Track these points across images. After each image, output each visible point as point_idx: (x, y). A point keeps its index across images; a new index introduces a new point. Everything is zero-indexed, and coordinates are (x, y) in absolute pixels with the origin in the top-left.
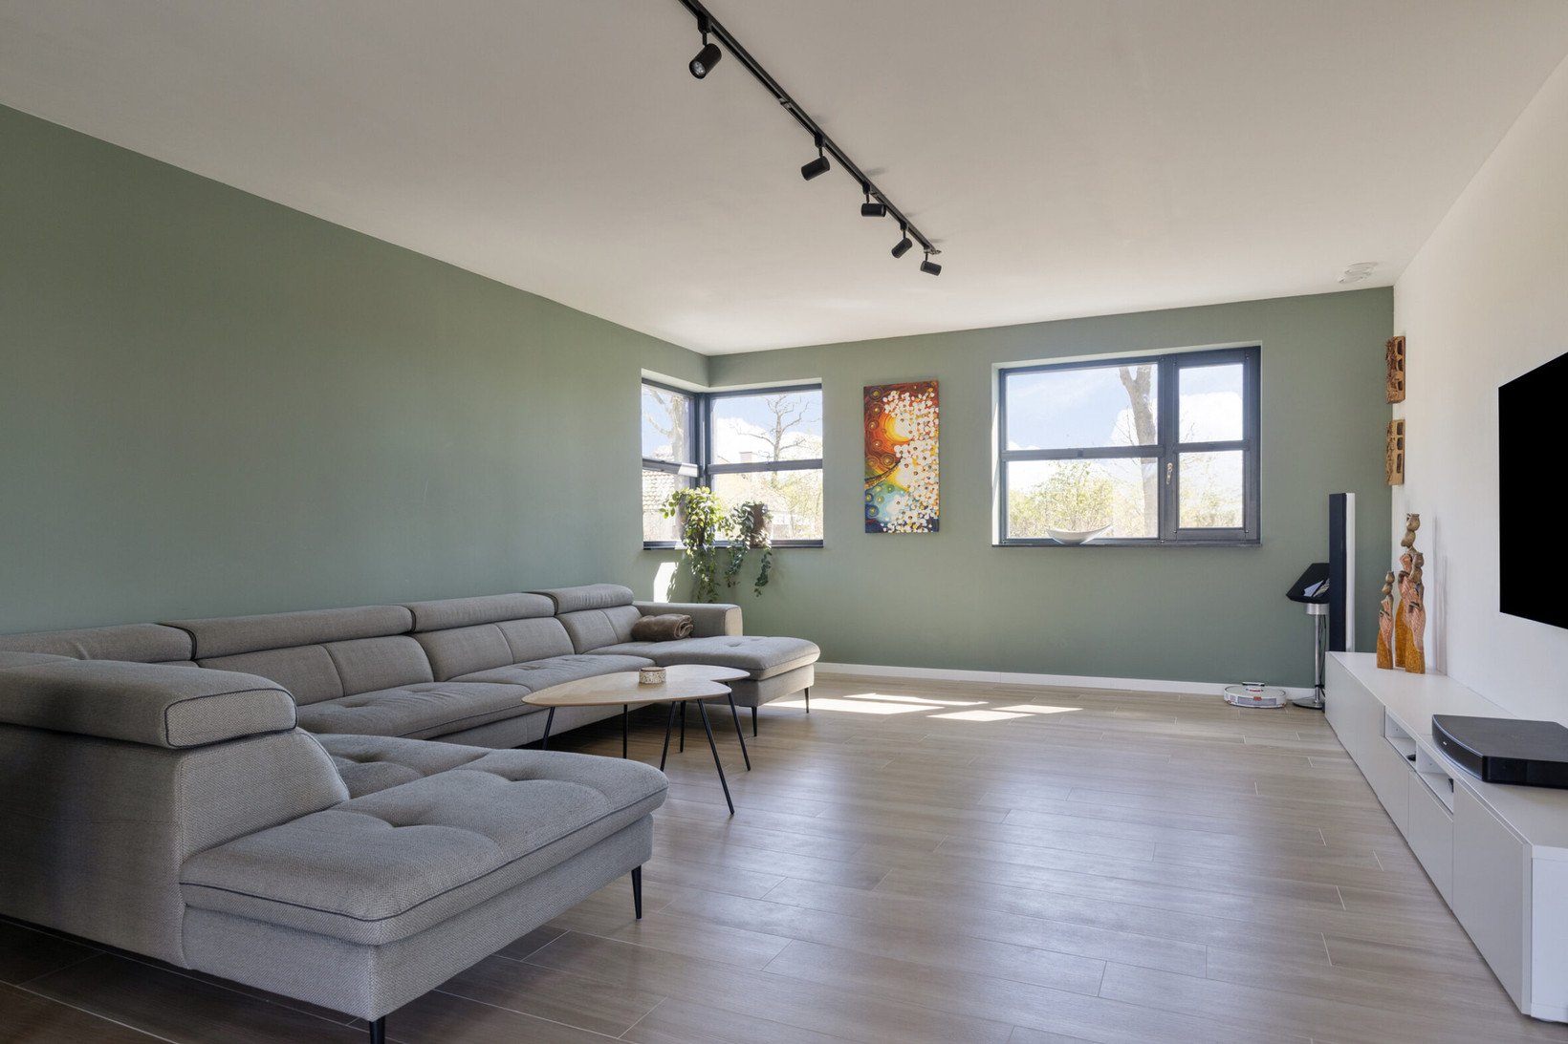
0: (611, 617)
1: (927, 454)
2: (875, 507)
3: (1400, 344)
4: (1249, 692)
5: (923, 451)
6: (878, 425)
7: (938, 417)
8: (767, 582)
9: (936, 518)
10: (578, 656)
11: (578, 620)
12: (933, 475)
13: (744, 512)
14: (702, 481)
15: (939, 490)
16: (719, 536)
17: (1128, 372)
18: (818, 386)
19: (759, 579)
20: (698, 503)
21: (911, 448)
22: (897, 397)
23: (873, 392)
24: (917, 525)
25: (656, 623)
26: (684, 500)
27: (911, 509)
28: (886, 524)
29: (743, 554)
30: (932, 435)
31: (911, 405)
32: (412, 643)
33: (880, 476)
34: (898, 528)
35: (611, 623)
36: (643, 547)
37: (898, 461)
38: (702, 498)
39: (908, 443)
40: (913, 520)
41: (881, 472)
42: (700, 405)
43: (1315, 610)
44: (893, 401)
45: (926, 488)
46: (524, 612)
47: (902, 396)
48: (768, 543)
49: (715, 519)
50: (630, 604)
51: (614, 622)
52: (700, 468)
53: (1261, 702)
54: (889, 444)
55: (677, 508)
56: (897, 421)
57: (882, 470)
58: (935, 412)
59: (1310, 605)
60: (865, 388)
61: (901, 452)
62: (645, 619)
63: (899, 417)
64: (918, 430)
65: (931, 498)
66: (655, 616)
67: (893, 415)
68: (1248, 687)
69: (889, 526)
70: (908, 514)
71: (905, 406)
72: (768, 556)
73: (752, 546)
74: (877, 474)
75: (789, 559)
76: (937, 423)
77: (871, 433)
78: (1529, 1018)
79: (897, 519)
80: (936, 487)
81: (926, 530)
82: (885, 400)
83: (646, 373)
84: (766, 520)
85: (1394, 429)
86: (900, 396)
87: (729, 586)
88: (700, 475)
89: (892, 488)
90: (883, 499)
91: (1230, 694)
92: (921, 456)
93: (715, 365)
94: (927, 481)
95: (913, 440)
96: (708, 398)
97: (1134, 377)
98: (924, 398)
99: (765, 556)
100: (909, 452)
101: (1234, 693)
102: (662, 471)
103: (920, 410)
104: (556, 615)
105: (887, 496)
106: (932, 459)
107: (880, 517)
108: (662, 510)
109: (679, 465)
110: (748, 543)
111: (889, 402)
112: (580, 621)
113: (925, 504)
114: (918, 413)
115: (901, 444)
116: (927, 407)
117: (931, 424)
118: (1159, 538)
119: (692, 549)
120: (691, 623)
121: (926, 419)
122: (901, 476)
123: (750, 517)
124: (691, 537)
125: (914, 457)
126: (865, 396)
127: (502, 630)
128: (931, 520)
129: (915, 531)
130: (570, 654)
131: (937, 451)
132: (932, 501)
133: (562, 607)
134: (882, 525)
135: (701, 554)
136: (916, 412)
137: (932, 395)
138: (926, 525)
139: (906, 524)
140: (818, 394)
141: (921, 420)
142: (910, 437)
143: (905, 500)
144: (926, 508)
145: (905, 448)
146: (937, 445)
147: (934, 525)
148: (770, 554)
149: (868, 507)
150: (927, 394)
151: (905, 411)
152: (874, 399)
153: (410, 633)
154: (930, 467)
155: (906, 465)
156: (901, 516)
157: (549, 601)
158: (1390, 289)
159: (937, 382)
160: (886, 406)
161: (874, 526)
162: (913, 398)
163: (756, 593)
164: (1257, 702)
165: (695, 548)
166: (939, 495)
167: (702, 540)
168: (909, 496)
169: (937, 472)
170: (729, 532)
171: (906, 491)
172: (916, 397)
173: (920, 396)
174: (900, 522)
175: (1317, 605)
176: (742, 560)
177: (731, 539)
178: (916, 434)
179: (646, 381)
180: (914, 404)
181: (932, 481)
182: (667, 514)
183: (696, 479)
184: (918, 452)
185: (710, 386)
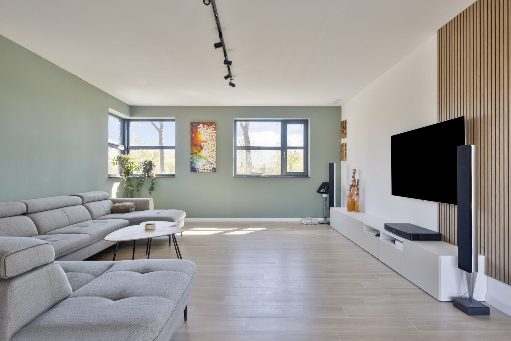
0: (103, 204)
1: (213, 146)
2: (194, 163)
3: (345, 122)
4: (309, 220)
5: (211, 145)
6: (195, 135)
7: (216, 134)
8: (153, 190)
9: (215, 167)
10: (93, 221)
11: (91, 205)
12: (214, 153)
13: (145, 164)
14: (126, 152)
15: (216, 158)
16: (135, 173)
17: (242, 124)
18: (174, 120)
19: (150, 189)
20: (127, 160)
21: (207, 144)
22: (202, 126)
23: (194, 124)
24: (209, 170)
25: (122, 206)
26: (121, 159)
27: (207, 164)
28: (198, 169)
29: (144, 179)
30: (214, 140)
31: (207, 129)
33: (196, 153)
34: (202, 171)
35: (103, 206)
36: (108, 177)
37: (202, 148)
38: (129, 158)
39: (206, 142)
40: (207, 168)
41: (197, 152)
42: (125, 123)
43: (325, 195)
44: (201, 127)
45: (212, 157)
46: (71, 203)
47: (204, 126)
48: (154, 175)
49: (134, 166)
50: (108, 199)
51: (105, 206)
52: (125, 147)
53: (312, 223)
54: (199, 142)
55: (118, 162)
56: (202, 134)
57: (197, 151)
58: (215, 132)
59: (323, 194)
60: (191, 122)
61: (204, 145)
62: (117, 205)
63: (203, 133)
64: (209, 138)
65: (213, 161)
66: (120, 203)
67: (201, 132)
68: (308, 219)
69: (199, 170)
70: (206, 166)
71: (205, 129)
72: (154, 180)
73: (148, 176)
74: (195, 152)
75: (162, 181)
76: (216, 136)
77: (193, 138)
78: (440, 301)
79: (202, 168)
80: (215, 157)
81: (212, 172)
82: (198, 127)
83: (111, 110)
84: (153, 167)
85: (344, 146)
86: (203, 126)
87: (138, 191)
88: (125, 150)
89: (200, 157)
90: (197, 161)
91: (304, 221)
92: (210, 147)
93: (133, 109)
94: (212, 155)
95: (207, 141)
96: (129, 121)
97: (244, 125)
98: (212, 127)
99: (153, 180)
100: (206, 145)
101: (305, 221)
102: (113, 147)
103: (210, 131)
104: (82, 204)
105: (198, 160)
106: (214, 148)
107: (196, 167)
108: (112, 162)
109: (118, 146)
110: (146, 175)
111: (199, 128)
112: (93, 206)
113: (212, 163)
114: (210, 132)
115: (204, 142)
116: (212, 130)
117: (214, 136)
118: (281, 175)
119: (125, 178)
120: (135, 205)
121: (212, 134)
122: (203, 153)
123: (147, 166)
124: (124, 173)
125: (208, 147)
126: (191, 125)
127: (64, 211)
128: (213, 168)
129: (208, 172)
130: (91, 220)
131: (216, 145)
132: (214, 162)
133: (85, 201)
134: (197, 169)
135: (128, 179)
136: (209, 132)
137: (214, 126)
138: (212, 170)
139: (205, 169)
140: (173, 123)
141: (210, 135)
142: (207, 140)
143: (205, 161)
144: (212, 164)
145: (205, 143)
146: (216, 143)
147: (215, 170)
148: (155, 179)
149: (191, 163)
150: (212, 126)
151: (205, 131)
152: (194, 126)
153: (25, 214)
154: (213, 150)
155: (205, 149)
156: (203, 167)
157: (80, 199)
158: (340, 107)
159: (216, 122)
160: (199, 129)
161: (193, 170)
162: (208, 127)
163: (150, 194)
164: (311, 223)
165: (126, 177)
166: (216, 160)
167: (128, 173)
168: (206, 160)
169: (216, 152)
170: (138, 171)
171: (205, 158)
172: (209, 127)
173: (210, 126)
174: (203, 168)
175: (325, 194)
176: (144, 182)
177: (139, 174)
178: (209, 139)
179: (110, 114)
180: (208, 129)
181: (214, 155)
182: (114, 164)
183: (123, 151)
184: (209, 145)
185: (131, 117)
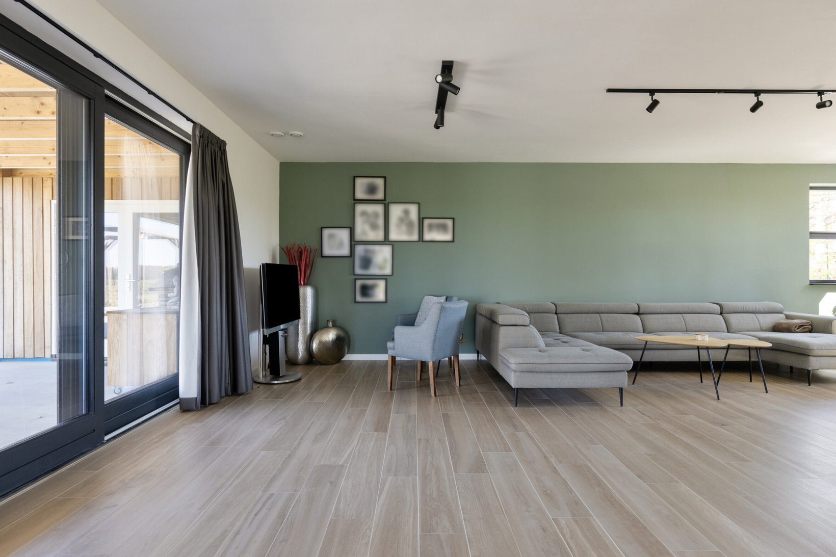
0: (760, 317)
11: (734, 317)
32: (637, 318)
35: (759, 321)
36: (809, 283)
50: (782, 313)
62: (785, 321)
66: (792, 319)
83: (812, 185)
104: (721, 314)
127: (683, 317)
133: (725, 311)
153: (638, 314)
157: (718, 307)
